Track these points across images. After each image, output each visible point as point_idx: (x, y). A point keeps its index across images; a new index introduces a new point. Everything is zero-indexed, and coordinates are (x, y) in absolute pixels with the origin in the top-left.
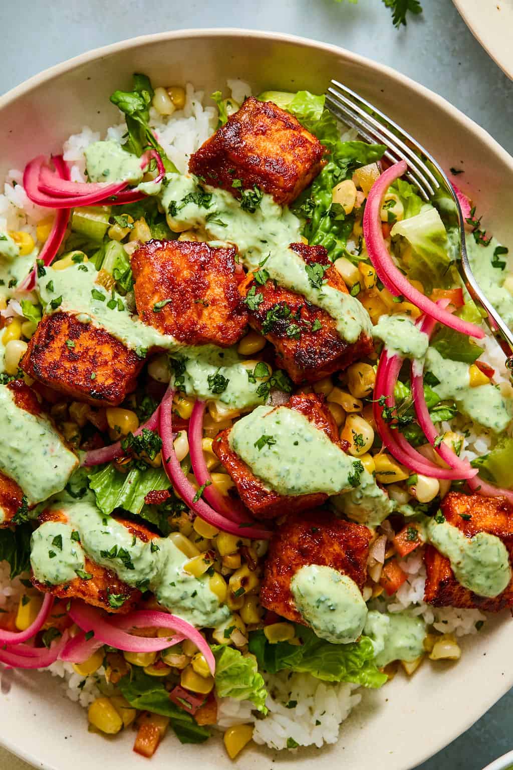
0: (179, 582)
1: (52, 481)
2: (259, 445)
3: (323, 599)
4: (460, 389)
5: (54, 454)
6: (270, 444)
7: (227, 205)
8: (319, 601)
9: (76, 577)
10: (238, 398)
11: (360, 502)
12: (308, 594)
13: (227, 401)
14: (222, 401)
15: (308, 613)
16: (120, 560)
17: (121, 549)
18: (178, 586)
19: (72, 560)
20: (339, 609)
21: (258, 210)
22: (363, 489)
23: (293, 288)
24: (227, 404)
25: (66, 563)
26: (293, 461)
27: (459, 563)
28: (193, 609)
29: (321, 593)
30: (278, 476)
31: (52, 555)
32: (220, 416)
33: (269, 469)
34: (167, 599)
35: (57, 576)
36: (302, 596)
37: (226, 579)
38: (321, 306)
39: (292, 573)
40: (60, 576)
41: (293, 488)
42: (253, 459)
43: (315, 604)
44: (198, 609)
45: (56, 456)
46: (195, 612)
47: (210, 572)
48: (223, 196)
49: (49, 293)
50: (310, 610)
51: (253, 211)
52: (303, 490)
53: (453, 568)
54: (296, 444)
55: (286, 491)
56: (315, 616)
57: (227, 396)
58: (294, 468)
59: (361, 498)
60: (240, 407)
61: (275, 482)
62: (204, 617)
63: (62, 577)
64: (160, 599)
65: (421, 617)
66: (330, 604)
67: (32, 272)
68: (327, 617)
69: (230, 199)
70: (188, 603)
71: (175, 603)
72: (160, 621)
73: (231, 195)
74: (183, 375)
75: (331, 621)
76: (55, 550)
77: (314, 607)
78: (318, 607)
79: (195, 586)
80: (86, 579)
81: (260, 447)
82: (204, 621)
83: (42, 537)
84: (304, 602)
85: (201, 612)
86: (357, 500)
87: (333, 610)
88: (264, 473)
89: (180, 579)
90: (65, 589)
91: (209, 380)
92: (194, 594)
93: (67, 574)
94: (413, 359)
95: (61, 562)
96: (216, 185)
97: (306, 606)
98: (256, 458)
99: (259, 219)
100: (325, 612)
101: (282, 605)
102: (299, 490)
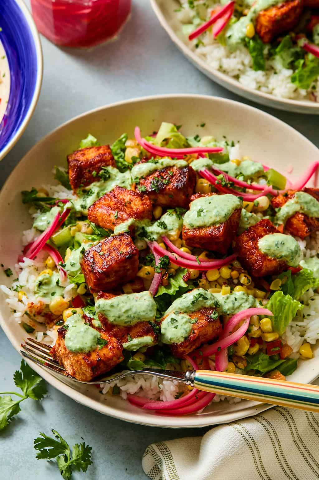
0: (226, 300)
1: (149, 304)
2: (199, 215)
3: (276, 243)
4: (236, 169)
5: (139, 298)
6: (202, 211)
7: (99, 187)
8: (276, 245)
9: (192, 325)
10: (173, 224)
11: (249, 221)
12: (270, 246)
13: (171, 228)
14: (170, 230)
15: (278, 253)
16: (200, 299)
17: (197, 295)
18: (228, 301)
19: (184, 320)
20: (285, 242)
21: (111, 175)
22: (245, 215)
23: (150, 171)
24: (172, 229)
25: (184, 323)
26: (215, 207)
27: (301, 208)
28: (241, 305)
29: (274, 242)
30: (217, 216)
31: (176, 327)
32: (175, 235)
33: (211, 218)
34: (229, 309)
35: (186, 331)
36: (269, 250)
37: (239, 284)
38: (165, 166)
39: (257, 248)
40: (187, 330)
41: (225, 214)
42: (203, 222)
43: (276, 248)
44: (242, 303)
45: (141, 297)
46: (243, 305)
47: (232, 289)
48: (94, 185)
49: (74, 266)
50: (277, 252)
51: (109, 177)
52: (229, 213)
53: (301, 212)
54: (210, 203)
55: (224, 219)
56: (281, 252)
57: (169, 227)
58: (218, 209)
59: (248, 219)
60: (177, 227)
61: (218, 219)
62: (247, 303)
63: (188, 330)
64: (227, 312)
65: (312, 257)
66: (280, 242)
67: (61, 269)
68: (285, 248)
69: (98, 184)
70: (237, 304)
71: (233, 308)
72: (235, 320)
73: (97, 182)
74: (148, 234)
75: (287, 248)
76: (176, 324)
77: (277, 249)
78: (278, 247)
79: (232, 297)
80: (196, 321)
81: (200, 216)
82: (249, 304)
83: (166, 328)
84: (272, 251)
85: (244, 302)
86: (247, 222)
87: (284, 244)
88: (211, 221)
89: (225, 298)
90: (194, 333)
91: (159, 226)
92: (236, 299)
93: (188, 327)
94: (211, 166)
95: (182, 325)
96: (88, 184)
97: (274, 252)
98: (203, 220)
99: (114, 177)
100: (282, 247)
101: (267, 261)
102: (228, 213)
